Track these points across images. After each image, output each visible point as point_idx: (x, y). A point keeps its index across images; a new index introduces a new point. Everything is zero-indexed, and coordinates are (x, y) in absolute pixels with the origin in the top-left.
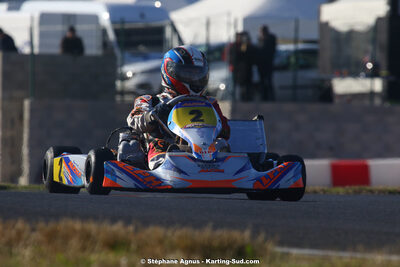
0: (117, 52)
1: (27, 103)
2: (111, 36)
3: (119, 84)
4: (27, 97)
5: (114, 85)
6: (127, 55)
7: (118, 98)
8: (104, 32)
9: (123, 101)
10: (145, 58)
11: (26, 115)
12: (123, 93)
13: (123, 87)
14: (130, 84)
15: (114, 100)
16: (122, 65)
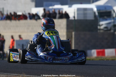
0: (98, 18)
1: (73, 33)
2: (97, 14)
3: (99, 27)
4: (73, 31)
5: (97, 28)
6: (101, 19)
7: (99, 31)
8: (95, 13)
9: (100, 32)
10: (106, 20)
11: (73, 36)
12: (100, 29)
14: (102, 27)
16: (100, 22)
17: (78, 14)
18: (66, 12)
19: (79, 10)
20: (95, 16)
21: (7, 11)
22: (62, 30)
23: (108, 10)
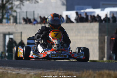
18: (98, 15)
21: (38, 14)
22: (95, 34)
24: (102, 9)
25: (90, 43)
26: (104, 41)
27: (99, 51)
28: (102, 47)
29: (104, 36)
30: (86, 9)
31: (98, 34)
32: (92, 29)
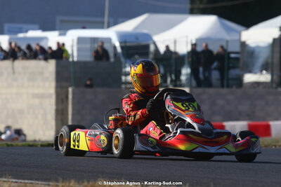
0: (123, 60)
1: (70, 90)
2: (119, 50)
3: (123, 78)
4: (70, 86)
5: (121, 79)
6: (128, 61)
7: (123, 86)
8: (115, 47)
11: (70, 96)
12: (126, 83)
13: (126, 79)
14: (129, 78)
15: (120, 87)
16: (125, 67)
17: (79, 50)
19: (81, 40)
20: (116, 54)
22: (47, 84)
23: (144, 43)
24: (62, 32)
25: (37, 101)
26: (67, 97)
27: (57, 119)
28: (62, 110)
29: (67, 88)
30: (26, 31)
31: (53, 84)
32: (41, 73)
